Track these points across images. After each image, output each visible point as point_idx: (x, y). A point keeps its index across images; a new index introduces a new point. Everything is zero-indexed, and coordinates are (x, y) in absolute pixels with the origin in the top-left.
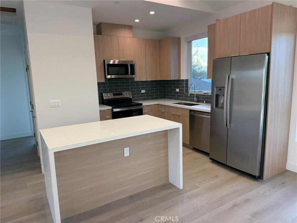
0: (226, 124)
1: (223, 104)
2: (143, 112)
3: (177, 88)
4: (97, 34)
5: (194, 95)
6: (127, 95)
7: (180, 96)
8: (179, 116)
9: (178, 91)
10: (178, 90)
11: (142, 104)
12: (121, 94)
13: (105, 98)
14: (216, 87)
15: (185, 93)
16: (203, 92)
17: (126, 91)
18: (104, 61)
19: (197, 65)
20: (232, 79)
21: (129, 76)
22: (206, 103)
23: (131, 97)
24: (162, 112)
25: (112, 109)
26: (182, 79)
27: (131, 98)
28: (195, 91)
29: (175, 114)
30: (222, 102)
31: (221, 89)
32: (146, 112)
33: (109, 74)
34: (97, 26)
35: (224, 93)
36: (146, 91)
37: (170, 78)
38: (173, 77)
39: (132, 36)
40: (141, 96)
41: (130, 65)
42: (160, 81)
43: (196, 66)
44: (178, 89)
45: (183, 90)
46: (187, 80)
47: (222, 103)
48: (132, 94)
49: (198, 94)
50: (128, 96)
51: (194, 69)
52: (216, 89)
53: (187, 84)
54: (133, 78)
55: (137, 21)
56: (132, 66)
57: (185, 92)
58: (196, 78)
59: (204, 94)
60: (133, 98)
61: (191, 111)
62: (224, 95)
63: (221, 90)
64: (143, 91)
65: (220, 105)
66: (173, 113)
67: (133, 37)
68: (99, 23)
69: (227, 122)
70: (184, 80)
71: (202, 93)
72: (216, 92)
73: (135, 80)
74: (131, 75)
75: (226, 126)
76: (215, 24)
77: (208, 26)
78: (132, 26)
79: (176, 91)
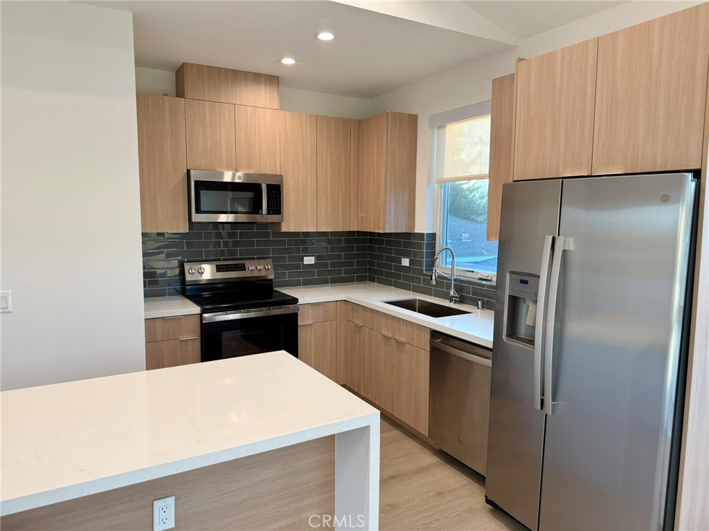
0: (542, 401)
1: (533, 328)
2: (300, 323)
3: (406, 256)
4: (177, 96)
5: (450, 280)
6: (257, 269)
7: (412, 279)
8: (399, 343)
9: (408, 265)
10: (405, 262)
11: (296, 300)
12: (242, 268)
13: (189, 278)
14: (512, 273)
15: (425, 272)
16: (478, 273)
17: (258, 258)
18: (188, 171)
19: (478, 188)
20: (564, 252)
21: (265, 217)
22: (483, 307)
23: (271, 277)
24: (357, 326)
25: (201, 315)
26: (417, 231)
27: (271, 280)
28: (452, 269)
29: (390, 335)
30: (529, 322)
31: (527, 280)
32: (310, 322)
33: (202, 209)
34: (176, 73)
35: (536, 294)
36: (316, 259)
37: (384, 229)
38: (391, 225)
39: (276, 106)
41: (269, 186)
42: (359, 233)
43: (474, 190)
44: (407, 260)
45: (420, 263)
46: (433, 236)
47: (531, 324)
48: (275, 267)
49: (462, 278)
50: (263, 273)
51: (470, 196)
52: (511, 279)
53: (432, 246)
54: (278, 224)
55: (288, 61)
56: (275, 191)
57: (426, 270)
58: (473, 220)
59: (480, 279)
60: (275, 278)
61: (435, 334)
62: (535, 302)
63: (526, 282)
64: (309, 260)
65: (522, 331)
66: (385, 333)
67: (283, 107)
68: (181, 64)
69: (543, 394)
70: (423, 234)
71: (473, 277)
72: (511, 289)
73: (284, 230)
74: (268, 213)
75: (542, 409)
76: (512, 77)
77: (494, 81)
78: (278, 77)
79: (403, 264)
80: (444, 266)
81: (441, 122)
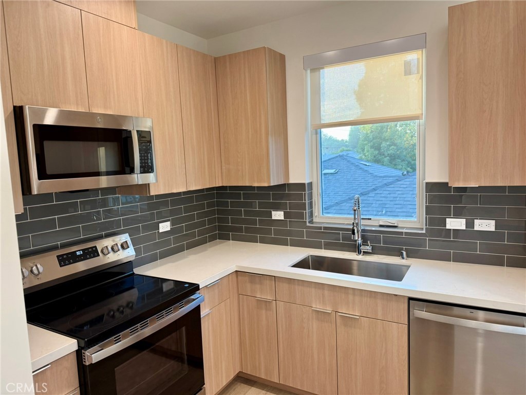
3: (277, 208)
6: (115, 251)
7: (289, 233)
9: (282, 218)
10: (278, 215)
12: (93, 253)
15: (308, 224)
18: (17, 110)
21: (138, 178)
29: (329, 309)
36: (172, 224)
37: (269, 182)
38: (274, 176)
40: (157, 246)
41: (138, 133)
45: (301, 216)
46: (310, 184)
50: (120, 256)
57: (309, 222)
64: (165, 227)
71: (373, 225)
74: (140, 173)
79: (273, 218)
80: (321, 215)
81: (316, 64)
